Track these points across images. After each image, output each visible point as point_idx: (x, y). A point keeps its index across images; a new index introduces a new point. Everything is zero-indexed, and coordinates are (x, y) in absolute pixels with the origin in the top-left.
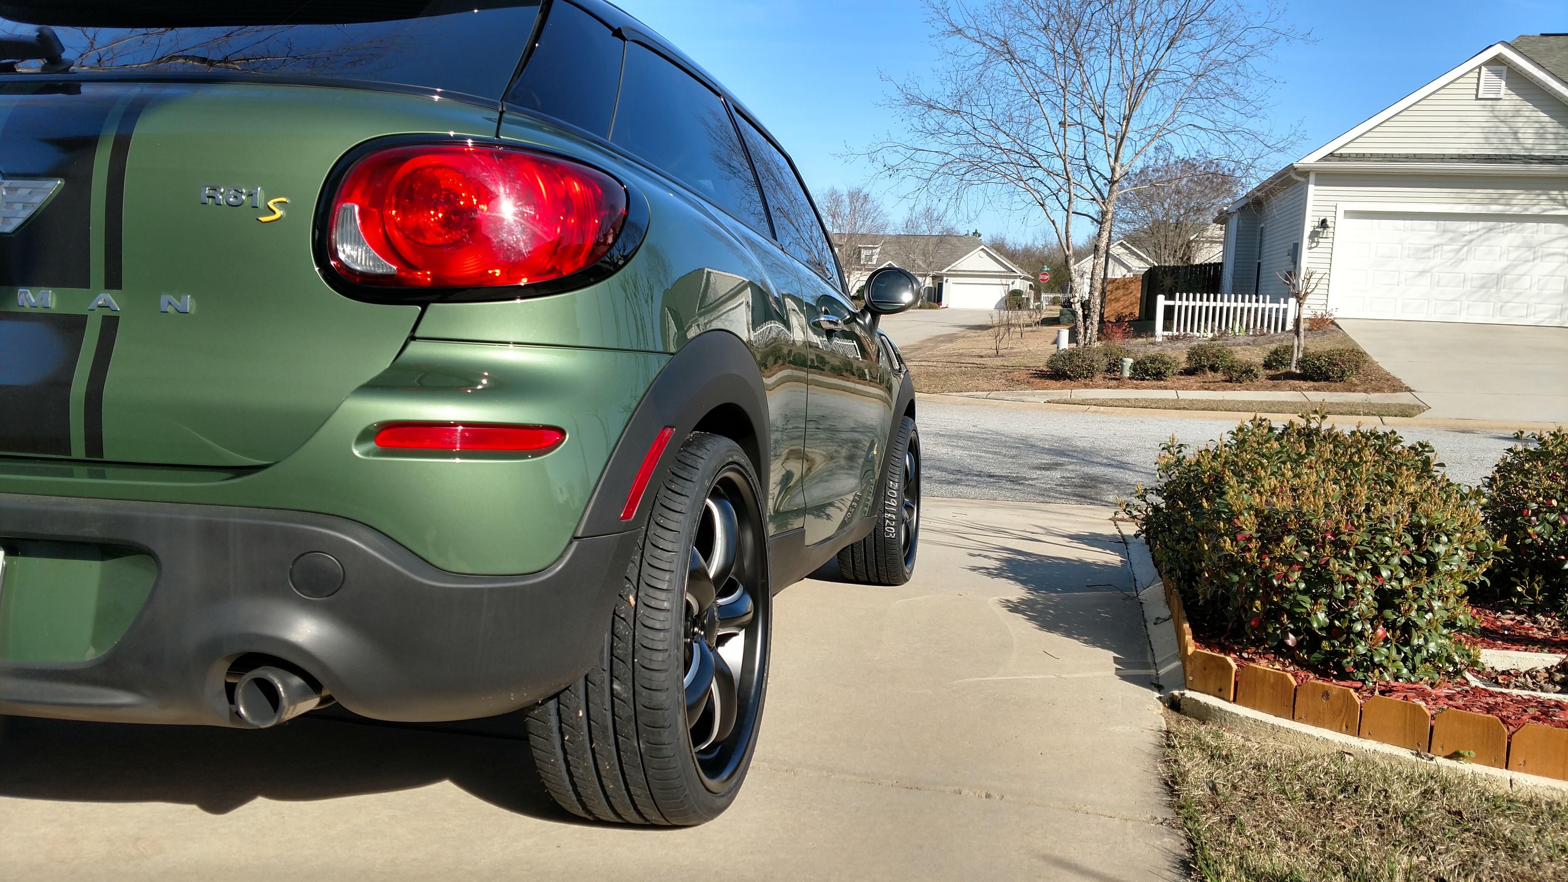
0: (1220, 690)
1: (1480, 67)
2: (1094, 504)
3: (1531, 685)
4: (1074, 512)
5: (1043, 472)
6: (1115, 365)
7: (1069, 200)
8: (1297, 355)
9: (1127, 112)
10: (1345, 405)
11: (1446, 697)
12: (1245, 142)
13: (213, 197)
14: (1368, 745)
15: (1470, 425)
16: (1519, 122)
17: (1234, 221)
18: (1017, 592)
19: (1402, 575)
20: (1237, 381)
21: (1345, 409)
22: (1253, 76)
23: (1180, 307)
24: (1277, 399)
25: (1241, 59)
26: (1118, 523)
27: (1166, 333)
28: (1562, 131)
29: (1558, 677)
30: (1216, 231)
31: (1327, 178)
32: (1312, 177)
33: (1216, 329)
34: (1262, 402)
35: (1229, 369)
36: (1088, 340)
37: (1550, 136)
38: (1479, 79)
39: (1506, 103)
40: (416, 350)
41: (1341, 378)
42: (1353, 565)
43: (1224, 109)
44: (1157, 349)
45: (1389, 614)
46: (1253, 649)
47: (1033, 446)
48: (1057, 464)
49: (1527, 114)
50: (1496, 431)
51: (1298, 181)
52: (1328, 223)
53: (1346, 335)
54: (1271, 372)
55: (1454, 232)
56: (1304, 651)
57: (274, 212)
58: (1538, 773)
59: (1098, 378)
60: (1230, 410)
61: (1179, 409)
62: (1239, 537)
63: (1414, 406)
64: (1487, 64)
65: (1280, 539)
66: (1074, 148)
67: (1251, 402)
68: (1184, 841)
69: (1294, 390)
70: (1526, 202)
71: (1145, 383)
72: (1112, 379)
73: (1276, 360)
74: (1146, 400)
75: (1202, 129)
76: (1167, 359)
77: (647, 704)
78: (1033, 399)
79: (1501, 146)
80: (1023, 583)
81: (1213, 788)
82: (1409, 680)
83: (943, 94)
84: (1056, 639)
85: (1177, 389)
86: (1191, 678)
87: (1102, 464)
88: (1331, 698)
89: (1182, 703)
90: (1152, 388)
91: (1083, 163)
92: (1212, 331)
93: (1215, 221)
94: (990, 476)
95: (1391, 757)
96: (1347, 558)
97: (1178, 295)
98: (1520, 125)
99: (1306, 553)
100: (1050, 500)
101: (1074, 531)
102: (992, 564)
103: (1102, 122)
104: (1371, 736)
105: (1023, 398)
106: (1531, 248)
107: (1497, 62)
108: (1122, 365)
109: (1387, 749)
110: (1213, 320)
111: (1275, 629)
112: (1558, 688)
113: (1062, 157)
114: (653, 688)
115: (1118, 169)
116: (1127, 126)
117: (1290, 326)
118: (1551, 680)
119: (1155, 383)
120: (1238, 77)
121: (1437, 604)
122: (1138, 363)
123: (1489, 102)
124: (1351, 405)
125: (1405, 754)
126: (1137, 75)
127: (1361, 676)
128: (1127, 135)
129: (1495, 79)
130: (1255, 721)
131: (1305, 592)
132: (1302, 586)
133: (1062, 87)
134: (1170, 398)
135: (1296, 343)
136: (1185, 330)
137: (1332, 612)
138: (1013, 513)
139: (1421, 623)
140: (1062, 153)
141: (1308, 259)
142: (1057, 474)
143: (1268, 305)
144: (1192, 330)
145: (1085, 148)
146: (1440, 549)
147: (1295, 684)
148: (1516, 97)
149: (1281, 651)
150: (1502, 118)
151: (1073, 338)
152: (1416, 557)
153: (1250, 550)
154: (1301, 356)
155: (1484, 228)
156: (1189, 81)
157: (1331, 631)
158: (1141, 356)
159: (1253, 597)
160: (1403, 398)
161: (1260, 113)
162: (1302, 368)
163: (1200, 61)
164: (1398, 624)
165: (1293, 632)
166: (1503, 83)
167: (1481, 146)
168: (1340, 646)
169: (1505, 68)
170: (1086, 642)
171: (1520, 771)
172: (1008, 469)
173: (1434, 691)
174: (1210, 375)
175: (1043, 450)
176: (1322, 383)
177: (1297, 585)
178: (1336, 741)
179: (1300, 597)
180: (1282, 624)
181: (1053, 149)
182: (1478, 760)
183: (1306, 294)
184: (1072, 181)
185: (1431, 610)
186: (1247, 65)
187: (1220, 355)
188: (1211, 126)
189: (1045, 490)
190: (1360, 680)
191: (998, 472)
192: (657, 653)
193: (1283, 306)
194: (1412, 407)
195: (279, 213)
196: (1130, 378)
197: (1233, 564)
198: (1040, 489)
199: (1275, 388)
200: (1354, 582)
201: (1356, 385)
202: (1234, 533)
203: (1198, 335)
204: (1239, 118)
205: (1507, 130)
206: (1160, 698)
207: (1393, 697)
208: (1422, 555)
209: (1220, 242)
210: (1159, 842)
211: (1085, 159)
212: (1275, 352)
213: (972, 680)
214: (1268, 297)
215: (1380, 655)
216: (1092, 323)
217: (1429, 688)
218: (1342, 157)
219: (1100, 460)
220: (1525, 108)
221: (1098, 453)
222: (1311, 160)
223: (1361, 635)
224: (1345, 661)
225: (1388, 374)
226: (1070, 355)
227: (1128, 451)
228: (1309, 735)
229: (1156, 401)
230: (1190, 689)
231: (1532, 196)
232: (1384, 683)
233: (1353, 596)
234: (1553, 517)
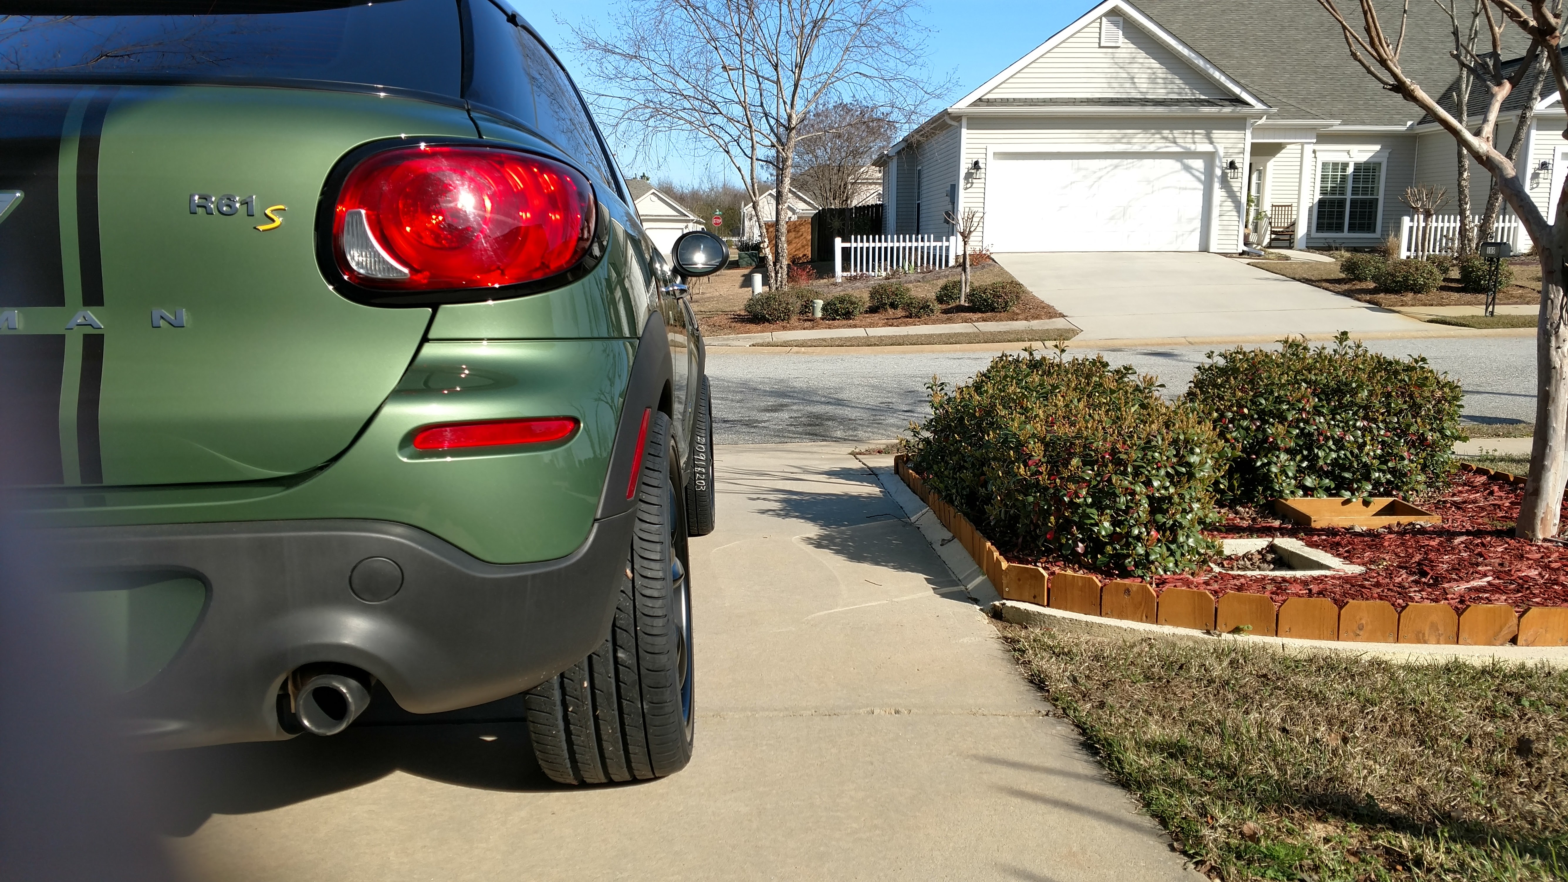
0: (1035, 597)
1: (1100, 18)
2: (825, 440)
3: (1250, 566)
4: (815, 449)
5: (773, 414)
6: (806, 307)
7: (753, 147)
8: (966, 290)
9: (799, 60)
10: (1012, 333)
11: (1204, 583)
12: (907, 90)
13: (205, 207)
14: (1167, 630)
15: (1117, 344)
16: (1135, 69)
17: (893, 165)
18: (813, 530)
19: (1168, 484)
20: (916, 316)
21: (1013, 336)
22: (910, 25)
23: (856, 248)
24: (953, 331)
25: (899, 9)
26: (858, 456)
27: (845, 274)
28: (1169, 76)
29: (1270, 557)
30: (876, 173)
31: (979, 122)
32: (964, 122)
33: (889, 267)
34: (941, 335)
35: (908, 306)
36: (779, 283)
37: (1160, 81)
38: (1100, 28)
39: (1124, 50)
40: (430, 351)
41: (1005, 309)
42: (1130, 479)
43: (886, 58)
44: (839, 289)
45: (1159, 517)
46: (1045, 559)
47: (755, 389)
48: (782, 405)
49: (1141, 60)
50: (1139, 348)
51: (951, 125)
52: (980, 165)
53: (1002, 268)
54: (944, 307)
55: (1086, 169)
56: (1089, 556)
57: (273, 221)
58: (1301, 637)
59: (794, 319)
60: (915, 344)
61: (870, 345)
62: (1030, 462)
63: (1069, 330)
64: (1106, 15)
65: (1067, 463)
66: (753, 96)
67: (931, 336)
68: (1072, 727)
69: (966, 322)
70: (1144, 141)
71: (836, 323)
72: (806, 320)
73: (946, 295)
74: (840, 339)
75: (867, 76)
76: (854, 299)
77: (650, 668)
78: (738, 343)
79: (1122, 90)
80: (813, 520)
81: (1075, 680)
82: (1174, 573)
83: (621, 41)
84: (866, 569)
85: (865, 327)
86: (1007, 589)
87: (822, 403)
88: (1132, 593)
89: (1003, 611)
90: (843, 327)
91: (760, 109)
92: (886, 270)
93: (874, 164)
94: (725, 421)
95: (1189, 638)
96: (1124, 473)
97: (853, 237)
98: (1136, 70)
99: (1090, 472)
100: (786, 440)
101: (826, 468)
102: (776, 506)
103: (776, 70)
104: (1167, 622)
105: (728, 342)
106: (1149, 182)
107: (1115, 13)
108: (813, 307)
109: (1182, 631)
110: (886, 260)
111: (1068, 539)
112: (1272, 566)
113: (743, 104)
114: (656, 652)
115: (794, 116)
116: (800, 73)
117: (952, 263)
118: (1264, 560)
119: (845, 322)
120: (897, 26)
121: (1196, 506)
122: (828, 304)
123: (1110, 50)
124: (1016, 332)
125: (1198, 633)
126: (806, 23)
127: (1140, 572)
128: (800, 83)
129: (1113, 29)
130: (1071, 620)
131: (1091, 506)
132: (1090, 500)
133: (737, 35)
134: (861, 335)
135: (964, 279)
136: (861, 270)
137: (1115, 523)
138: (761, 455)
139: (1185, 523)
140: (742, 99)
141: (965, 200)
142: (785, 415)
143: (933, 244)
144: (867, 270)
145: (761, 95)
146: (1194, 459)
147: (1100, 585)
148: (1132, 46)
149: (1073, 560)
150: (1121, 65)
151: (766, 282)
152: (1177, 467)
153: (1041, 473)
154: (968, 290)
155: (1111, 165)
156: (854, 30)
157: (1113, 537)
158: (830, 297)
159: (1048, 513)
160: (1058, 324)
161: (920, 61)
162: (970, 301)
163: (861, 10)
164: (1168, 526)
165: (1082, 541)
166: (1121, 32)
167: (1106, 90)
168: (1122, 549)
169: (1121, 19)
170: (894, 568)
171: (1286, 637)
172: (739, 413)
173: (1195, 580)
174: (891, 311)
175: (766, 393)
176: (989, 314)
177: (1085, 500)
178: (1141, 629)
179: (1088, 510)
180: (1073, 535)
181: (731, 95)
182: (1255, 632)
183: (970, 232)
184: (754, 128)
185: (1192, 510)
186: (904, 15)
187: (899, 293)
188: (875, 73)
189: (779, 431)
190: (1139, 576)
191: (731, 417)
192: (657, 620)
193: (945, 244)
194: (1068, 331)
195: (278, 221)
196: (822, 319)
197: (1026, 487)
198: (774, 430)
199: (950, 321)
200: (1133, 493)
201: (1018, 314)
202: (1025, 459)
203: (873, 274)
204: (901, 67)
205: (1125, 75)
206: (981, 610)
207: (1167, 586)
208: (1181, 465)
209: (879, 184)
210: (1054, 731)
211: (762, 105)
212: (945, 288)
213: (822, 613)
214: (932, 236)
215: (1156, 553)
216: (781, 267)
217: (1191, 577)
218: (989, 102)
219: (818, 398)
220: (1139, 56)
221: (814, 392)
222: (962, 105)
223: (1138, 538)
224: (1127, 561)
225: (1043, 302)
226: (766, 300)
227: (841, 388)
228: (1118, 627)
229: (850, 339)
230: (1007, 599)
231: (1148, 136)
232: (1158, 577)
233: (1132, 505)
234: (1245, 423)
